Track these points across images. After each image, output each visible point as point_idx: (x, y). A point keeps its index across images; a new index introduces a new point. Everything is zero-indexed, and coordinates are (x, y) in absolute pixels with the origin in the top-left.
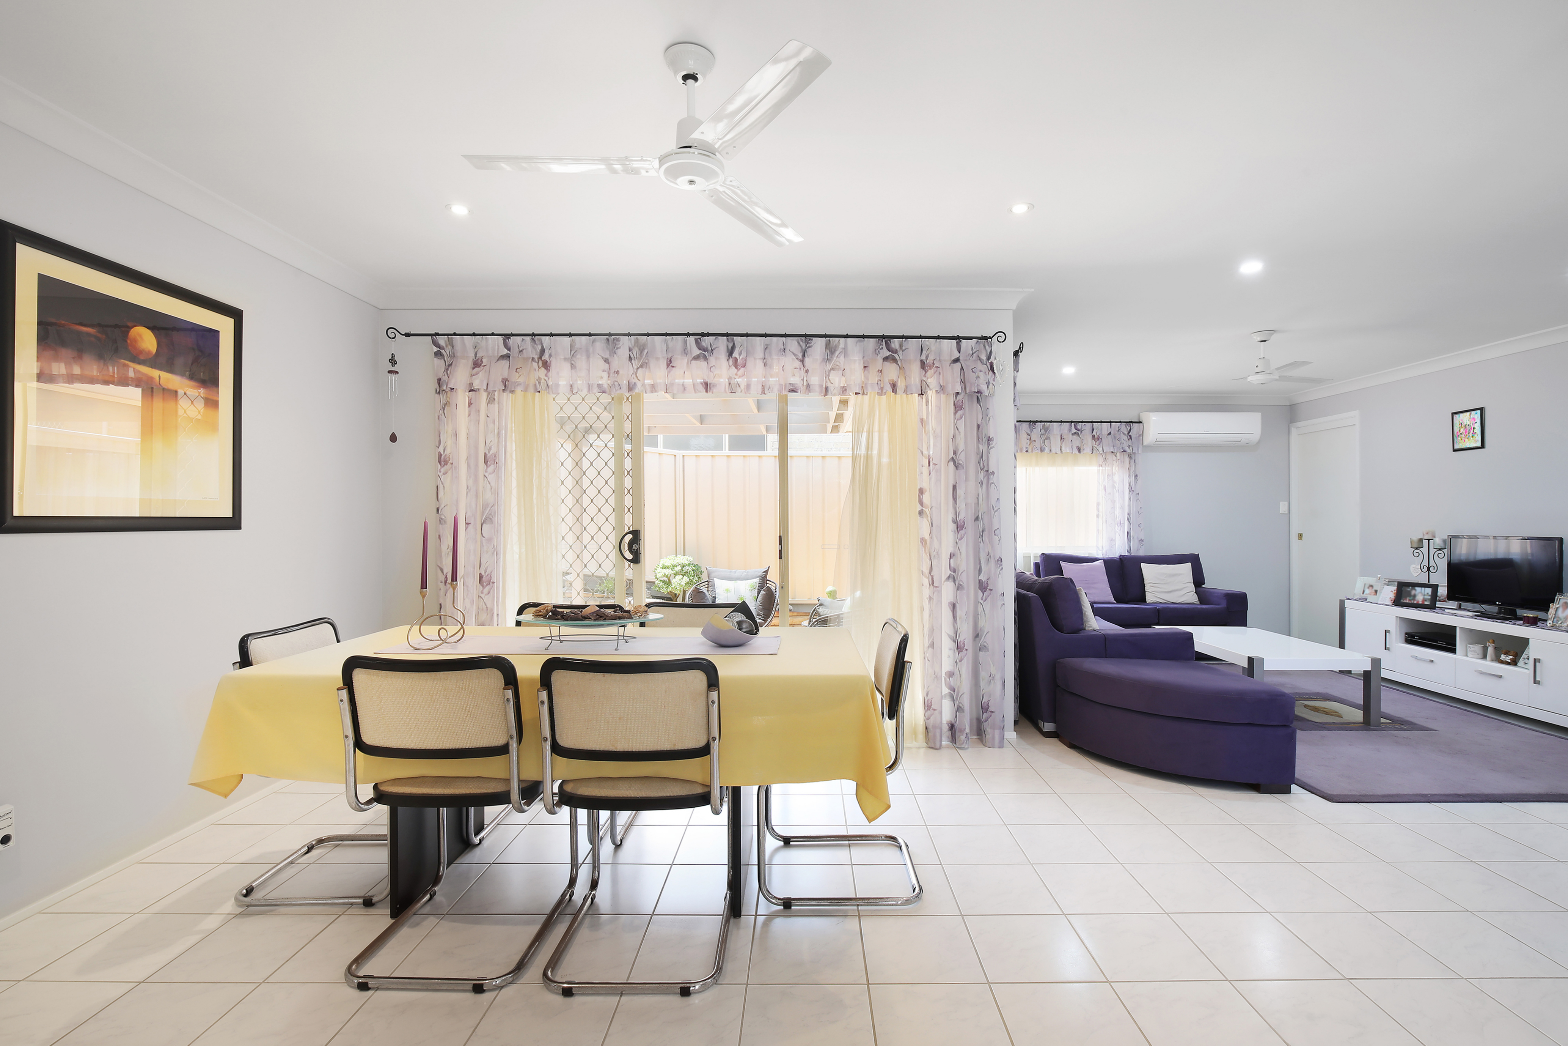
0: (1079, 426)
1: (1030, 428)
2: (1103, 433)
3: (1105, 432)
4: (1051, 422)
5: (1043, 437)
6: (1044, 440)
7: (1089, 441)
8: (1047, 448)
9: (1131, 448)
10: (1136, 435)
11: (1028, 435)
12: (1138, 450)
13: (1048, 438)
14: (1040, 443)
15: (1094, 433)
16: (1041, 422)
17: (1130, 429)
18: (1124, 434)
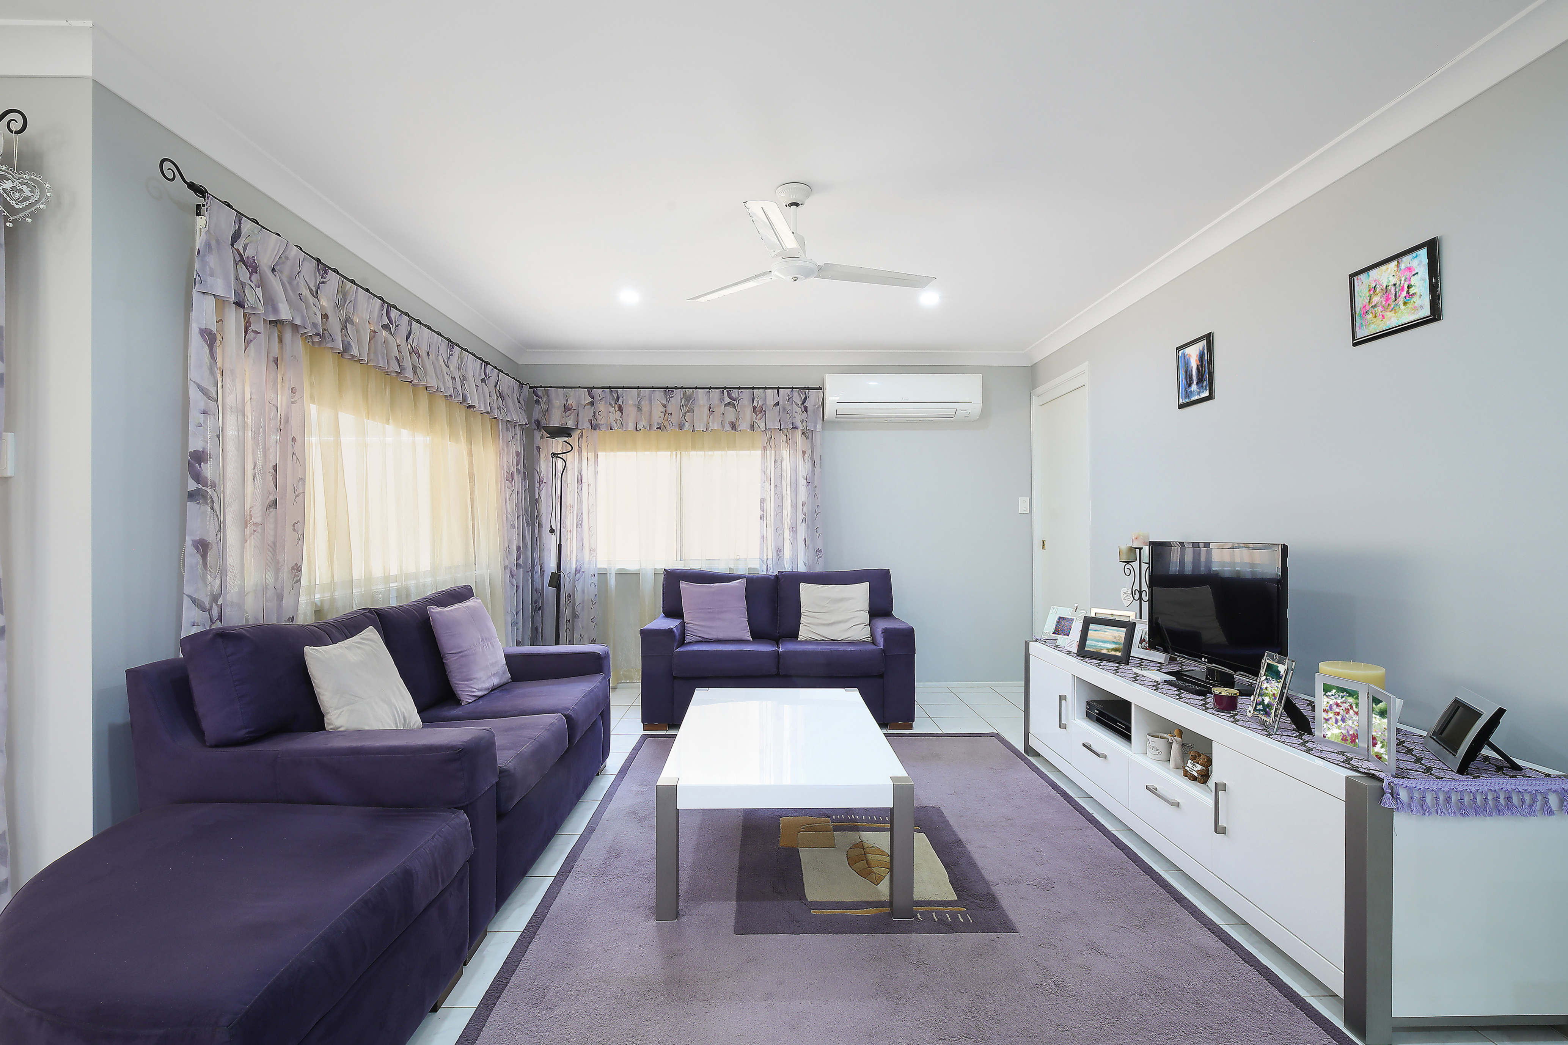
0: (735, 393)
1: (666, 396)
2: (768, 403)
3: (771, 402)
4: (696, 388)
5: (684, 410)
6: (685, 413)
7: (747, 413)
8: (687, 424)
9: (805, 423)
10: (815, 405)
11: (665, 406)
12: (815, 427)
13: (692, 411)
14: (680, 416)
15: (755, 404)
16: (682, 388)
17: (805, 398)
18: (797, 405)
